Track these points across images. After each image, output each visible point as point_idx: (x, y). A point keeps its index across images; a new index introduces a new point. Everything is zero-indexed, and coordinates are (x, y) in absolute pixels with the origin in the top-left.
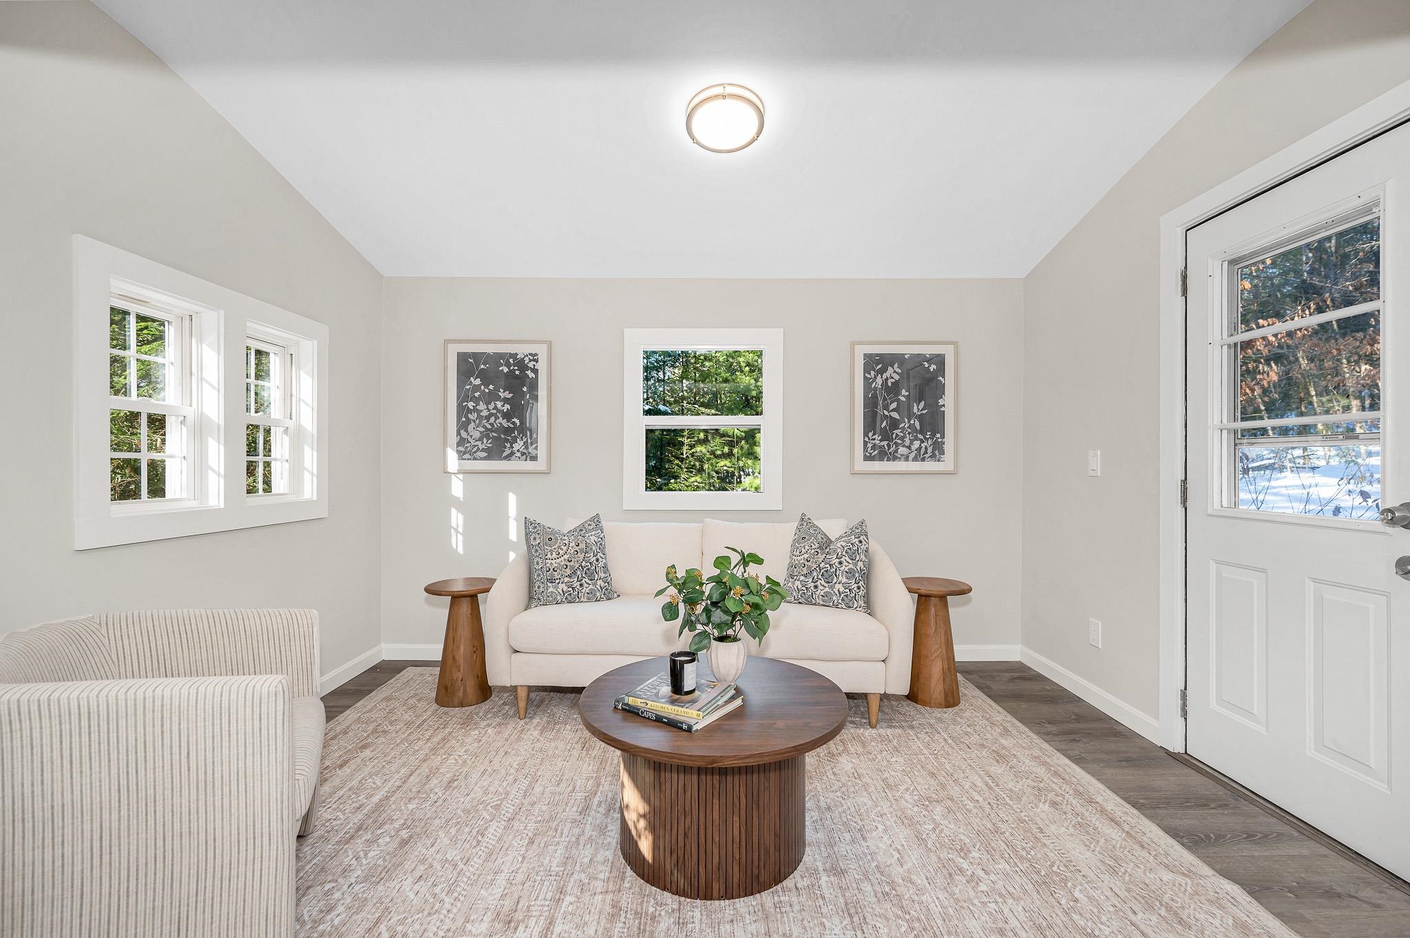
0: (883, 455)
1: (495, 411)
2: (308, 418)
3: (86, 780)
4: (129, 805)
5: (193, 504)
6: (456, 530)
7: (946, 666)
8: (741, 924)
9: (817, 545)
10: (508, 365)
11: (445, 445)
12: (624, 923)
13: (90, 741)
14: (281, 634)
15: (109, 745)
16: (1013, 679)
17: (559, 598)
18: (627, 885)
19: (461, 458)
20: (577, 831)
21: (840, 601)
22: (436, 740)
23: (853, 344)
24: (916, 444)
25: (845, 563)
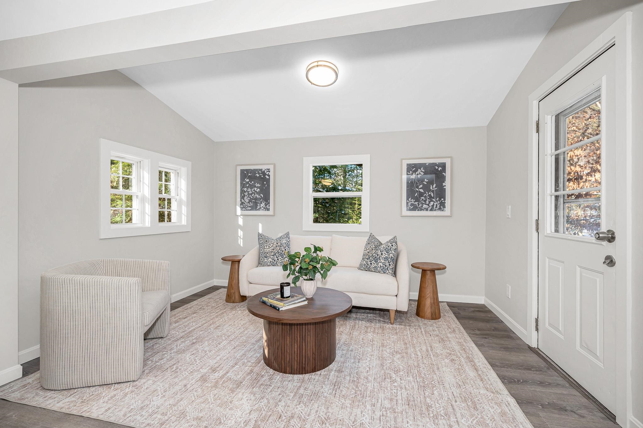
0: (414, 208)
1: (254, 192)
2: (183, 196)
3: (81, 304)
4: (93, 312)
5: (140, 225)
6: (240, 237)
7: (432, 301)
8: (292, 382)
9: (374, 246)
10: (259, 173)
11: (236, 205)
12: (251, 376)
13: (82, 292)
14: (156, 268)
15: (87, 294)
16: (474, 311)
17: (269, 264)
18: (259, 365)
19: (242, 210)
20: (252, 347)
21: (381, 270)
22: (219, 313)
23: (402, 160)
24: (432, 203)
25: (384, 254)
